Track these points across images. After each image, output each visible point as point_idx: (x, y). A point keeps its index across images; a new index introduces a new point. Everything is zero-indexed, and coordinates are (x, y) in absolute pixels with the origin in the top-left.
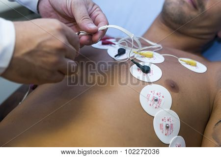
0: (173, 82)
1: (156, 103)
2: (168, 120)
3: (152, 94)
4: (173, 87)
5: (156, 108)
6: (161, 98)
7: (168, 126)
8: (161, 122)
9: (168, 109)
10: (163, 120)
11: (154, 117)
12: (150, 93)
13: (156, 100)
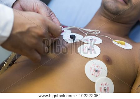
0: (108, 57)
1: (96, 73)
2: (105, 85)
3: (93, 67)
4: (108, 61)
5: (96, 76)
6: (100, 69)
7: (105, 88)
8: (100, 86)
9: (105, 77)
10: (102, 85)
11: (95, 83)
12: (92, 66)
13: (96, 71)
